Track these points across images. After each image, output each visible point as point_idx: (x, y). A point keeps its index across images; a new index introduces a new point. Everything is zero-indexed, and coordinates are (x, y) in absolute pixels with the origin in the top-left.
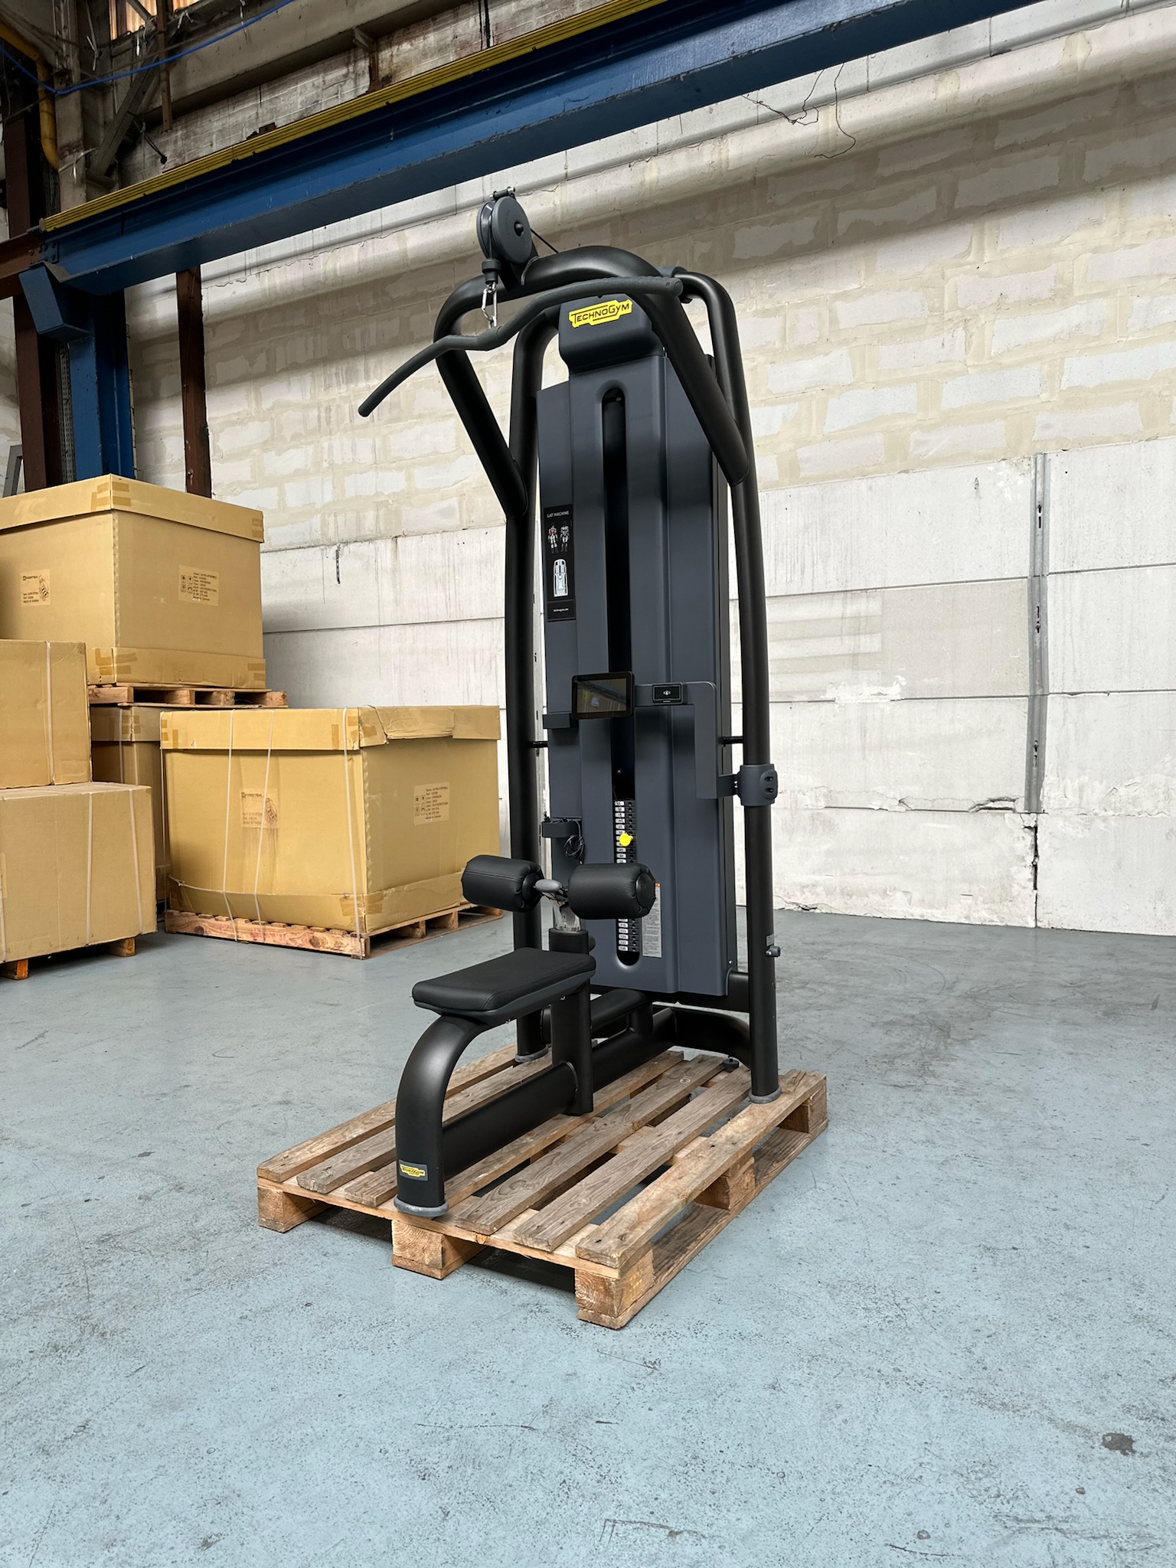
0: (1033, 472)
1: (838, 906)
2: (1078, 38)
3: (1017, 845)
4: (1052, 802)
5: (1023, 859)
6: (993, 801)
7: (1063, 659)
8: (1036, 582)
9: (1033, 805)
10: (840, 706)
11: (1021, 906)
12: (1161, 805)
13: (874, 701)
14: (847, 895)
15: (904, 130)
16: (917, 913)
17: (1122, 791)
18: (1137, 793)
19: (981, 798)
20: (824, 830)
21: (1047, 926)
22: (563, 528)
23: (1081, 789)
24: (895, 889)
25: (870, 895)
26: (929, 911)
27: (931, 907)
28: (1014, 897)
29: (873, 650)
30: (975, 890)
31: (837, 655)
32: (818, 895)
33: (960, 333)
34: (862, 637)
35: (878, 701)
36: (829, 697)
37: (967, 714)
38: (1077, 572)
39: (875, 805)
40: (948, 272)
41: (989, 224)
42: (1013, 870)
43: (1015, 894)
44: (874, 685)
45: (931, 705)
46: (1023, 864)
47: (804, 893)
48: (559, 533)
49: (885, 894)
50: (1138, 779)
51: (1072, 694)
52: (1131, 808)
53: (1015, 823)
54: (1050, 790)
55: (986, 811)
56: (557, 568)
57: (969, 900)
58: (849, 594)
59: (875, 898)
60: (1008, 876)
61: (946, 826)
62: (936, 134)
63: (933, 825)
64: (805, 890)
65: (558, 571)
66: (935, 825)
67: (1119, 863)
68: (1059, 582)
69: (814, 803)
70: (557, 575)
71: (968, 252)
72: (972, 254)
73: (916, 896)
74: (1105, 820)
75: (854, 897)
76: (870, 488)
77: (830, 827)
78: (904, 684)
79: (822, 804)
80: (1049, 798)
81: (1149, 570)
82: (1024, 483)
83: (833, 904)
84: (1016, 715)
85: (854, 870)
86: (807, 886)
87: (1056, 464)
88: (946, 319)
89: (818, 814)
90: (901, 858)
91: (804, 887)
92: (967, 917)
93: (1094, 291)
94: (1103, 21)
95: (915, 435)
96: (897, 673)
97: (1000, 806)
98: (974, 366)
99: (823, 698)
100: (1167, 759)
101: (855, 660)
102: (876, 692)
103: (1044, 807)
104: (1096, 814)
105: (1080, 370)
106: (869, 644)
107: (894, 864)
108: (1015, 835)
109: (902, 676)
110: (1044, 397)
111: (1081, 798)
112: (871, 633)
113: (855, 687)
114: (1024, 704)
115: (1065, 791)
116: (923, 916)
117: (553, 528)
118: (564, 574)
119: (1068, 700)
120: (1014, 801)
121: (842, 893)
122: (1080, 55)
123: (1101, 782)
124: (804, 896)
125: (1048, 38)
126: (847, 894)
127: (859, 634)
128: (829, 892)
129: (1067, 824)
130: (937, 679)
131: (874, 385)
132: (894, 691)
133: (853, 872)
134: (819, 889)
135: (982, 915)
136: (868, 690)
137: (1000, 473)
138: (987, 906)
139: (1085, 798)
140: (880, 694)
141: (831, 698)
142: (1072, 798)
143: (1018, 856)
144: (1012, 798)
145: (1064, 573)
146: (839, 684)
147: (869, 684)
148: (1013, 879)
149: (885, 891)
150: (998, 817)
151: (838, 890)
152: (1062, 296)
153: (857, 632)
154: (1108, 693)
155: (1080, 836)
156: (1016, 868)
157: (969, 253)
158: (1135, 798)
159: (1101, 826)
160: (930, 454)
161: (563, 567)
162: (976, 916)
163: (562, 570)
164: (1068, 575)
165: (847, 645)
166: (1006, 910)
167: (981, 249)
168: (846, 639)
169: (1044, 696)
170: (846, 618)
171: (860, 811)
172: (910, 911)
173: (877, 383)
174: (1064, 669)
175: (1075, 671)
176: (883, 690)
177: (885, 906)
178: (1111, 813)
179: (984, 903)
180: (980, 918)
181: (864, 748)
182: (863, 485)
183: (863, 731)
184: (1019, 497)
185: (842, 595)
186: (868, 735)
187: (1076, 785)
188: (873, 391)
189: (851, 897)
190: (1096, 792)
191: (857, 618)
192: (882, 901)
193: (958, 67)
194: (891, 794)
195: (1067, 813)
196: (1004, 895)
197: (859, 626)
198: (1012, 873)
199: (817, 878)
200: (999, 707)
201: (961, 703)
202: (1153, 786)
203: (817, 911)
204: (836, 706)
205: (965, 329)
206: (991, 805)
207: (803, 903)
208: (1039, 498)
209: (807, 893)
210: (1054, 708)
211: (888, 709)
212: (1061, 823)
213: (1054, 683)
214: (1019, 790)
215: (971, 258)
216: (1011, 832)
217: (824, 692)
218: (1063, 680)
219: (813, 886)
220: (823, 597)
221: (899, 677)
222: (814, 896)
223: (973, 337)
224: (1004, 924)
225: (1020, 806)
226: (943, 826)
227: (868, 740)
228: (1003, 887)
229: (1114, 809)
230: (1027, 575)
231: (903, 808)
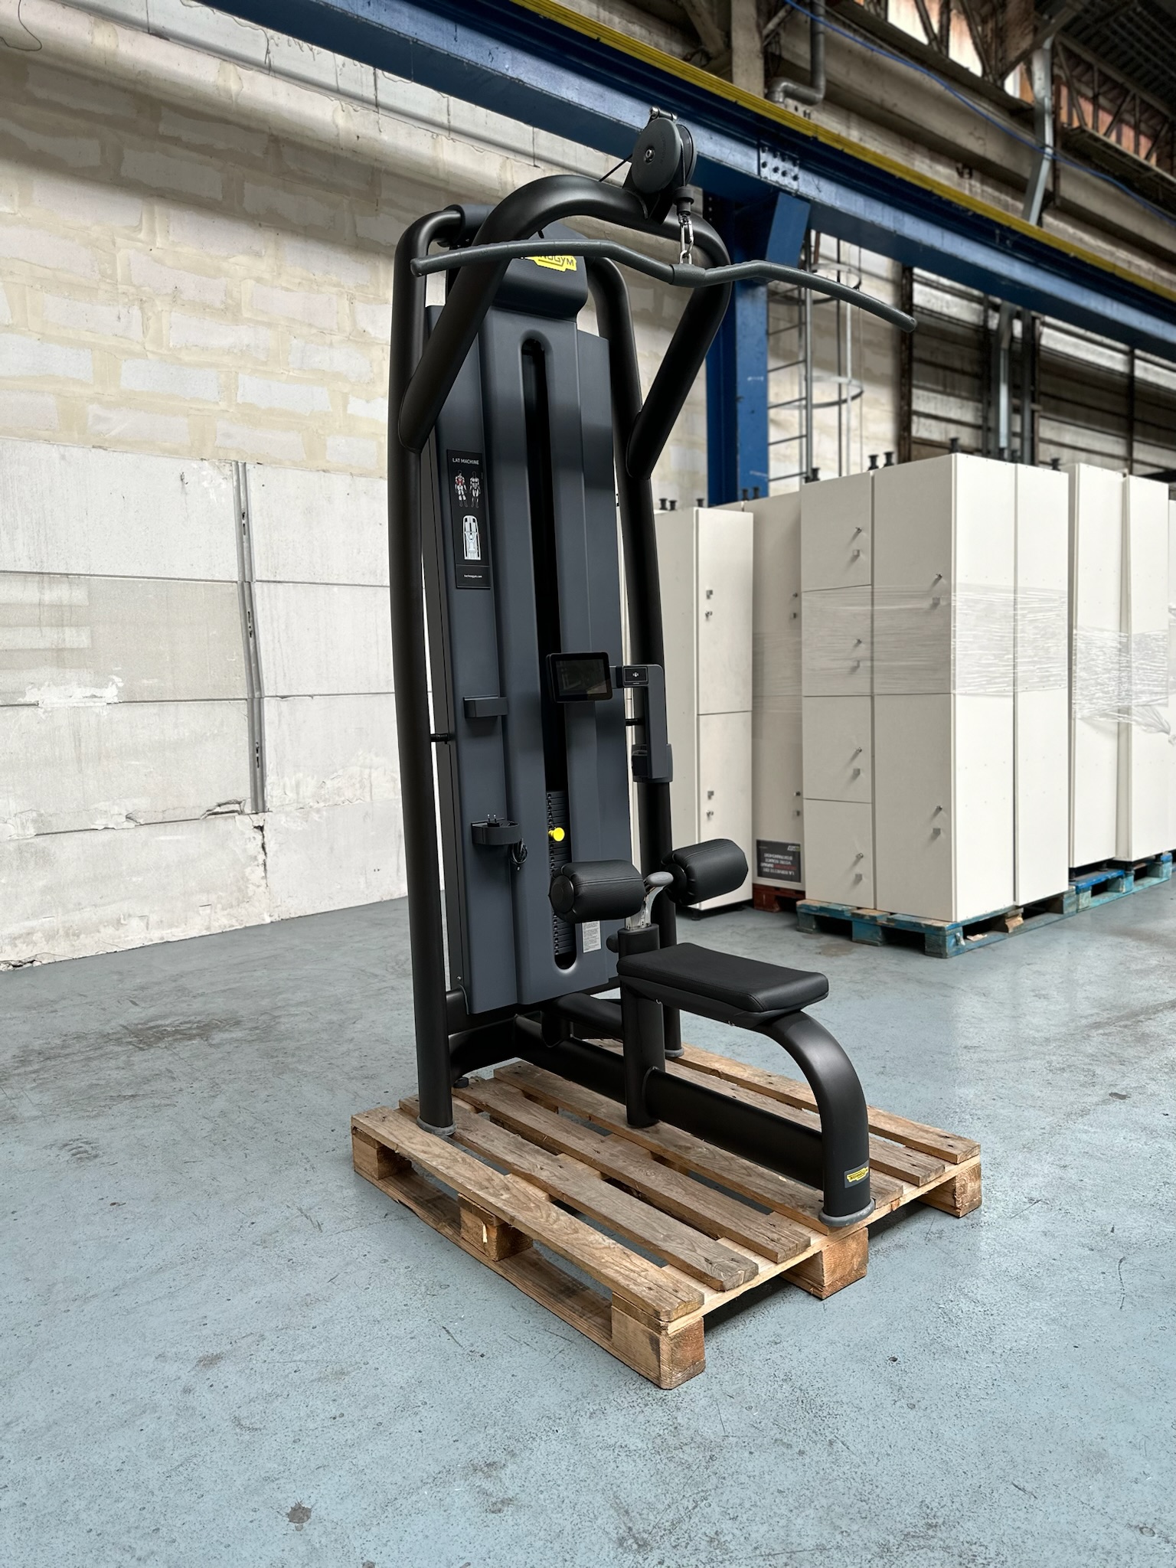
0: (235, 478)
1: (62, 950)
2: (230, 68)
3: (248, 846)
4: (274, 799)
5: (255, 858)
6: (219, 806)
7: (274, 664)
8: (246, 586)
9: (259, 805)
10: (45, 712)
11: (257, 904)
12: (358, 793)
13: (88, 705)
14: (74, 935)
15: (60, 56)
16: (156, 936)
17: (329, 783)
18: (340, 784)
19: (211, 803)
20: (36, 864)
21: (278, 919)
22: (473, 480)
23: (298, 785)
24: (130, 916)
25: (102, 929)
26: (169, 931)
27: (171, 926)
28: (250, 898)
29: (82, 646)
30: (213, 898)
31: (36, 650)
32: (35, 944)
33: (136, 311)
34: (67, 629)
35: (92, 704)
36: (28, 699)
37: (187, 720)
38: (279, 582)
39: (99, 824)
40: (119, 241)
41: (158, 209)
42: (248, 870)
43: (250, 894)
44: (86, 686)
45: (153, 709)
46: (256, 863)
47: (16, 946)
48: (467, 483)
49: (118, 924)
50: (340, 772)
51: (283, 697)
52: (337, 798)
53: (244, 824)
54: (272, 789)
55: (213, 816)
56: (466, 525)
57: (208, 910)
58: (46, 577)
59: (108, 932)
60: (242, 878)
61: (179, 837)
62: (96, 82)
63: (166, 837)
64: (17, 942)
65: (468, 529)
66: (168, 838)
67: (332, 849)
68: (266, 590)
69: (21, 832)
70: (467, 533)
71: (138, 229)
72: (143, 231)
73: (154, 918)
74: (318, 811)
75: (82, 936)
76: (63, 457)
77: (44, 858)
78: (121, 685)
79: (32, 831)
80: (272, 796)
81: (336, 588)
82: (228, 487)
83: (57, 951)
84: (237, 717)
85: (79, 904)
86: (20, 936)
87: (253, 472)
88: (120, 291)
89: (28, 844)
90: (134, 879)
91: (15, 938)
92: (208, 928)
93: (259, 319)
94: (251, 67)
95: (93, 409)
96: (112, 673)
97: (227, 810)
98: (153, 352)
99: (21, 700)
100: (360, 753)
101: (59, 656)
102: (88, 694)
103: (268, 805)
104: (311, 807)
105: (251, 388)
106: (75, 638)
107: (126, 888)
108: (246, 836)
109: (117, 675)
110: (223, 405)
111: (298, 793)
112: (77, 625)
113: (62, 688)
114: (244, 707)
115: (284, 788)
116: (162, 938)
117: (460, 476)
118: (475, 534)
119: (281, 703)
120: (239, 803)
121: (67, 935)
122: (233, 86)
123: (313, 778)
124: (17, 949)
125: (205, 51)
126: (72, 933)
127: (63, 626)
128: (50, 936)
129: (288, 819)
130: (156, 680)
131: (39, 336)
132: (111, 693)
133: (79, 907)
134: (37, 937)
135: (222, 922)
136: (79, 693)
137: (204, 473)
138: (226, 912)
139: (301, 793)
140: (95, 697)
141: (33, 701)
142: (291, 795)
143: (251, 856)
144: (239, 800)
145: (269, 582)
146: (41, 685)
147: (79, 685)
148: (248, 880)
149: (119, 921)
150: (230, 820)
151: (61, 932)
152: (230, 311)
153: (60, 624)
154: (311, 696)
155: (299, 829)
156: (249, 868)
157: (141, 230)
158: (339, 788)
159: (316, 817)
160: (113, 433)
161: (474, 526)
162: (216, 924)
163: (474, 529)
164: (272, 585)
165: (49, 637)
166: (243, 912)
167: (152, 231)
168: (47, 630)
169: (261, 698)
170: (44, 606)
171: (81, 833)
172: (148, 936)
173: (43, 334)
174: (276, 674)
175: (285, 676)
176: (97, 692)
177: (120, 937)
178: (322, 804)
179: (223, 909)
180: (220, 926)
181: (79, 760)
182: (54, 452)
183: (77, 740)
184: (223, 501)
185: (37, 578)
186: (83, 744)
187: (293, 782)
188: (38, 342)
189: (78, 936)
190: (309, 789)
191: (58, 607)
192: (117, 933)
193: (117, 23)
194: (116, 809)
195: (288, 809)
196: (241, 898)
197: (61, 616)
198: (247, 874)
199: (33, 923)
200: (220, 710)
201: (182, 706)
202: (351, 777)
203: (36, 964)
204: (40, 711)
205: (141, 308)
206: (218, 809)
207: (14, 957)
208: (243, 506)
209: (20, 945)
210: (270, 709)
211: (105, 713)
212: (283, 819)
213: (268, 688)
214: (245, 792)
215: (142, 236)
216: (243, 833)
217: (23, 694)
218: (276, 683)
219: (29, 934)
220: (11, 577)
221: (114, 677)
222: (30, 947)
223: (150, 321)
224: (243, 926)
225: (248, 809)
226: (176, 838)
227: (83, 750)
228: (240, 890)
229: (325, 801)
230: (236, 579)
231: (132, 824)
